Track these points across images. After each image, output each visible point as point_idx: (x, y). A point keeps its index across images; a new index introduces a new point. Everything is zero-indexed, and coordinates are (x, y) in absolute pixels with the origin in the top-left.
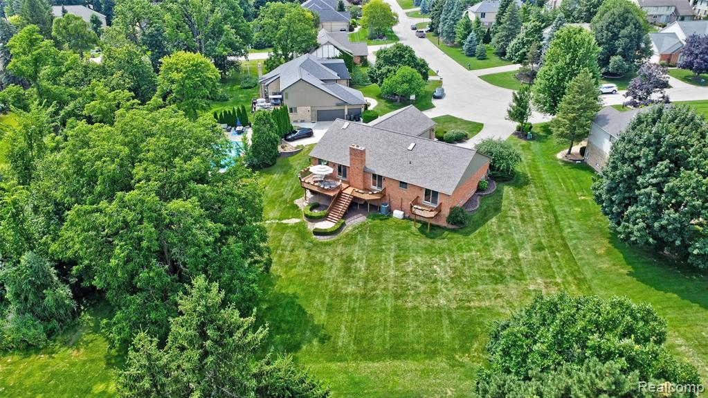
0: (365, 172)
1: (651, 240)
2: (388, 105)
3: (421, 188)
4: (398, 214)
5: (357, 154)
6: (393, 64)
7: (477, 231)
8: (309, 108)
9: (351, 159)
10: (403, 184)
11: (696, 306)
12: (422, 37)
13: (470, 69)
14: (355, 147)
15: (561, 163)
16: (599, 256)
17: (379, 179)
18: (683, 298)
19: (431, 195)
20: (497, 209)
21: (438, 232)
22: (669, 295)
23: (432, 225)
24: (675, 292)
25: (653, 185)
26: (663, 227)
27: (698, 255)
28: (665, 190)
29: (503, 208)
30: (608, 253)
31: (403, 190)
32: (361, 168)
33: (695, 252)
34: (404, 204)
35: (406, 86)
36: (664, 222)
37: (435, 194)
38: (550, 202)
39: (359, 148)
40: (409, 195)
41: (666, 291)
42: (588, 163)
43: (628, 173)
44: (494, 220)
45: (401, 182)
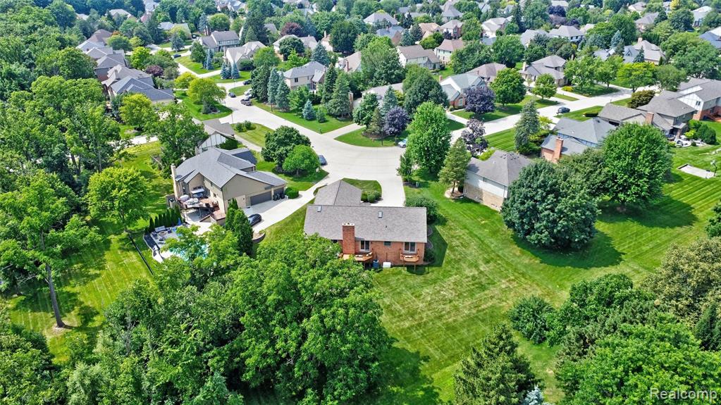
0: (356, 240)
1: (553, 240)
2: (291, 178)
3: (402, 243)
4: (387, 265)
5: (348, 230)
6: (286, 144)
7: (444, 262)
8: (244, 196)
9: (344, 235)
10: (388, 243)
11: (582, 270)
12: (250, 105)
13: (321, 133)
14: (347, 225)
15: (453, 201)
16: (519, 257)
17: (366, 244)
18: (574, 267)
19: (410, 246)
20: (445, 244)
21: (420, 269)
22: (567, 267)
23: (417, 266)
24: (569, 266)
25: (549, 209)
26: (559, 231)
27: (578, 241)
28: (556, 211)
29: (447, 242)
30: (523, 253)
31: (388, 247)
32: (353, 239)
33: (576, 240)
34: (389, 256)
35: (307, 161)
36: (559, 228)
37: (413, 244)
38: (468, 229)
39: (351, 225)
40: (390, 250)
41: (564, 266)
42: (468, 197)
43: (532, 205)
44: (447, 251)
45: (386, 242)
